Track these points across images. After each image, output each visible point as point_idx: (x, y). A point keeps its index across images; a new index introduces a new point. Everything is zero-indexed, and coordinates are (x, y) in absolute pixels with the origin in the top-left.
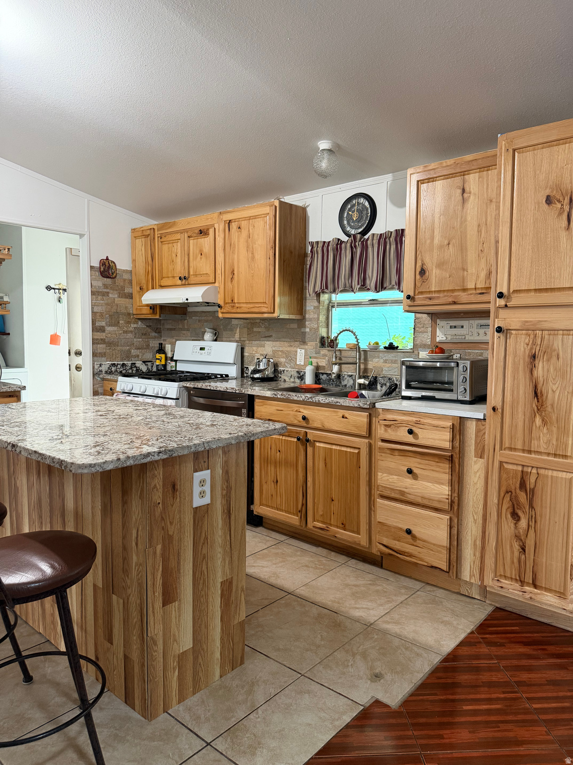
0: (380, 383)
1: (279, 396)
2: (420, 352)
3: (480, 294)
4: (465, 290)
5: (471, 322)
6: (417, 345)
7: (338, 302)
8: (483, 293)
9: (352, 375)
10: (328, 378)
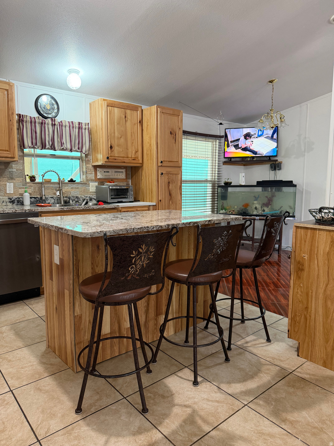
0: (71, 200)
1: (65, 209)
2: (90, 183)
3: (133, 160)
4: (127, 157)
5: (112, 170)
6: (88, 180)
7: (36, 154)
8: (134, 160)
9: (53, 197)
10: (35, 200)
